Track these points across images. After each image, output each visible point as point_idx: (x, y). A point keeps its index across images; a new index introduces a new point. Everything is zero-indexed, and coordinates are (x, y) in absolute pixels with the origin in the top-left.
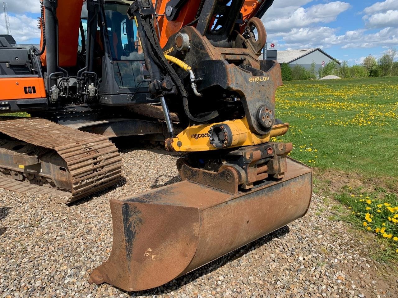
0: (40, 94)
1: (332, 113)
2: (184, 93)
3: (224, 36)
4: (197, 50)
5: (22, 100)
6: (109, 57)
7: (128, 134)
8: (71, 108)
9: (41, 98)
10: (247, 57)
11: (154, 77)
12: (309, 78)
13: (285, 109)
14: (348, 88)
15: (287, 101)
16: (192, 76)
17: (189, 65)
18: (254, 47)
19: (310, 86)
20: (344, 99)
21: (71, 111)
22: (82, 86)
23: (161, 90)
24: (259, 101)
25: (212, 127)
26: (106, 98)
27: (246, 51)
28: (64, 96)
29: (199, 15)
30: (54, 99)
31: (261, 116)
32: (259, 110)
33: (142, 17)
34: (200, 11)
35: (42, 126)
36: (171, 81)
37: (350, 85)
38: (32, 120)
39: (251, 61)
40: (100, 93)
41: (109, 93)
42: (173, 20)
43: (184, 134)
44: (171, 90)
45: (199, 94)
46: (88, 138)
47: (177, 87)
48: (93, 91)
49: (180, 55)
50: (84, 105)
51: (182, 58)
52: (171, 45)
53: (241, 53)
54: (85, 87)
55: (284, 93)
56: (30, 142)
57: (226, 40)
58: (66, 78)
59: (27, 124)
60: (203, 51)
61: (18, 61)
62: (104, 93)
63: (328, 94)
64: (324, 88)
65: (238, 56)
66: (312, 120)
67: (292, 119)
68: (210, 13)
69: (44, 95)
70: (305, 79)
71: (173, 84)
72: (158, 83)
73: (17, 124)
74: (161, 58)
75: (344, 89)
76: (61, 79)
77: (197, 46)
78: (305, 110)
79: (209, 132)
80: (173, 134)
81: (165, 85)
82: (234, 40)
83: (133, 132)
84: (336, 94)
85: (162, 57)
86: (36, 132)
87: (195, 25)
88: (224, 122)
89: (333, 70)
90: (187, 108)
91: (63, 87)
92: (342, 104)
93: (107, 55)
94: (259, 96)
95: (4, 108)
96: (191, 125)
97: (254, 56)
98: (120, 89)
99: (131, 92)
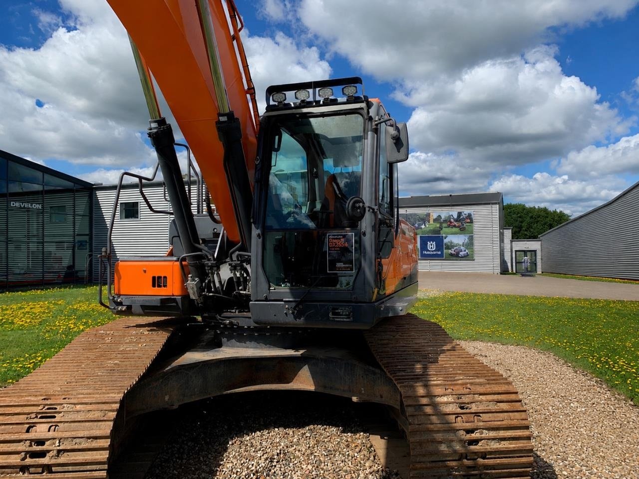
0: (172, 289)
7: (337, 390)
8: (228, 318)
9: (173, 295)
21: (230, 324)
69: (177, 291)
98: (269, 290)
99: (294, 298)
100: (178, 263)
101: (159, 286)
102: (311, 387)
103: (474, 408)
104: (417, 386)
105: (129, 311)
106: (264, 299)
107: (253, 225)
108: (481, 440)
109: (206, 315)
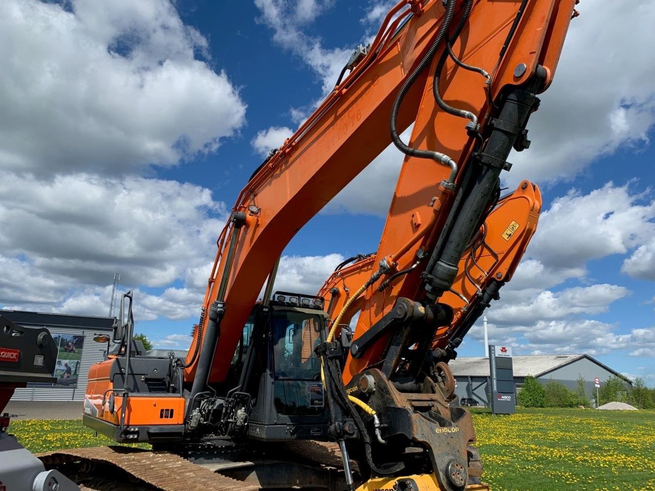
0: (178, 419)
1: (608, 475)
2: (368, 439)
3: (411, 378)
4: (382, 394)
5: (157, 427)
6: (270, 375)
7: (279, 484)
8: (209, 440)
9: (178, 424)
10: (435, 403)
11: (336, 419)
12: (578, 404)
13: (528, 461)
14: (645, 430)
15: (533, 446)
16: (377, 421)
17: (374, 409)
18: (443, 393)
19: (577, 421)
20: (634, 450)
21: (208, 445)
22: (229, 411)
23: (342, 434)
24: (448, 454)
25: (398, 481)
26: (258, 430)
27: (435, 396)
28: (205, 424)
29: (384, 358)
30: (191, 427)
31: (451, 473)
32: (448, 465)
33: (329, 358)
34: (386, 353)
35: (173, 465)
36: (354, 424)
37: (649, 423)
38: (160, 455)
39: (440, 408)
40: (250, 421)
41: (264, 423)
42: (359, 358)
43: (364, 488)
44: (352, 434)
45: (383, 441)
46: (234, 486)
47: (360, 431)
48: (242, 419)
49: (364, 397)
50: (226, 437)
51: (366, 400)
52: (355, 384)
53: (428, 399)
54: (233, 412)
55: (530, 430)
56: (161, 487)
57: (413, 382)
58: (213, 399)
59: (155, 460)
60: (389, 396)
61: (156, 374)
62: (256, 422)
63: (608, 437)
64: (601, 425)
65: (425, 402)
66: (573, 485)
67: (539, 479)
68: (395, 359)
69: (181, 422)
70: (571, 406)
71: (356, 428)
72: (339, 425)
73: (143, 459)
74: (345, 400)
75: (636, 429)
76: (206, 400)
77: (382, 390)
78: (562, 465)
79: (394, 487)
80: (352, 487)
81: (347, 428)
82: (423, 382)
83: (286, 482)
84: (622, 438)
85: (345, 398)
86: (166, 472)
87: (380, 367)
88: (411, 477)
89: (619, 392)
90: (369, 456)
91: (207, 411)
92: (629, 459)
93: (268, 372)
94: (448, 449)
95: (131, 437)
96: (374, 477)
97: (443, 403)
98: (278, 417)
99: (292, 422)
106: (274, 423)
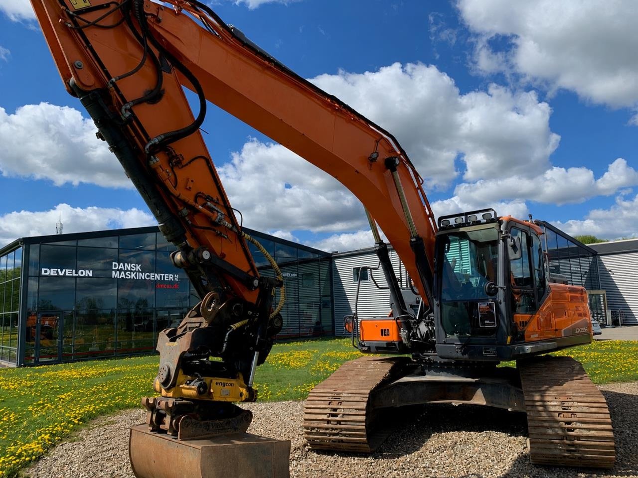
0: (393, 337)
69: (396, 339)
98: (446, 337)
99: (461, 342)
100: (395, 321)
101: (385, 335)
102: (484, 403)
103: (572, 409)
104: (536, 396)
105: (369, 351)
106: (443, 342)
107: (434, 299)
108: (576, 428)
109: (414, 354)
